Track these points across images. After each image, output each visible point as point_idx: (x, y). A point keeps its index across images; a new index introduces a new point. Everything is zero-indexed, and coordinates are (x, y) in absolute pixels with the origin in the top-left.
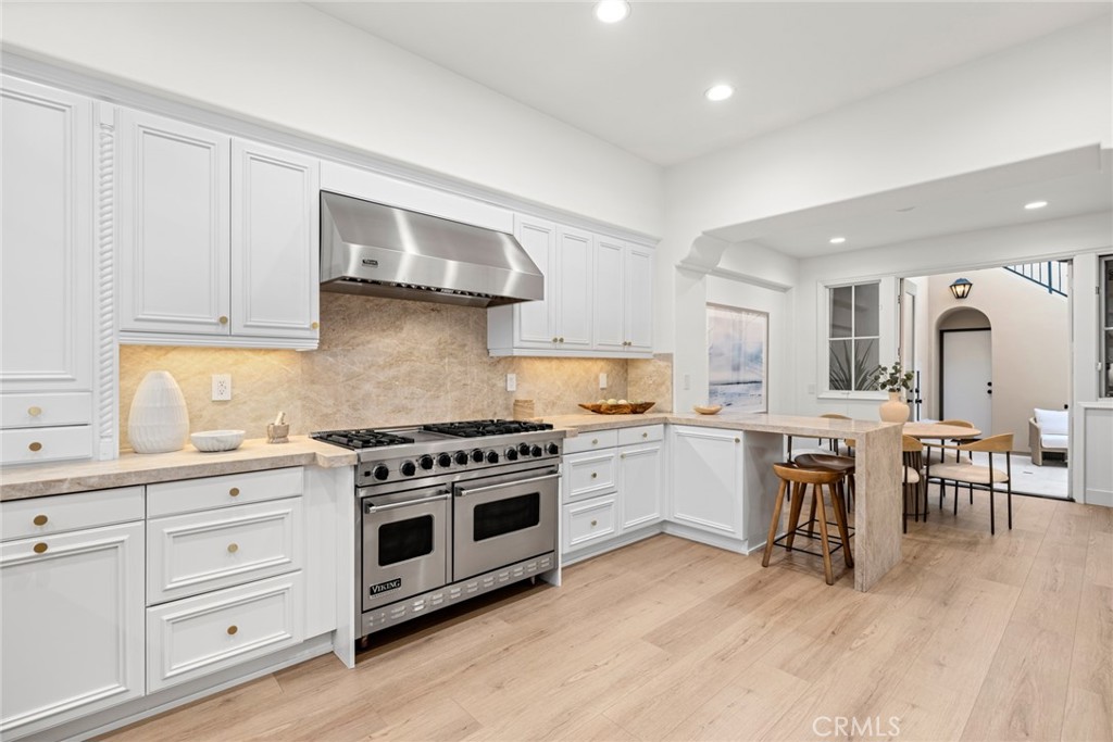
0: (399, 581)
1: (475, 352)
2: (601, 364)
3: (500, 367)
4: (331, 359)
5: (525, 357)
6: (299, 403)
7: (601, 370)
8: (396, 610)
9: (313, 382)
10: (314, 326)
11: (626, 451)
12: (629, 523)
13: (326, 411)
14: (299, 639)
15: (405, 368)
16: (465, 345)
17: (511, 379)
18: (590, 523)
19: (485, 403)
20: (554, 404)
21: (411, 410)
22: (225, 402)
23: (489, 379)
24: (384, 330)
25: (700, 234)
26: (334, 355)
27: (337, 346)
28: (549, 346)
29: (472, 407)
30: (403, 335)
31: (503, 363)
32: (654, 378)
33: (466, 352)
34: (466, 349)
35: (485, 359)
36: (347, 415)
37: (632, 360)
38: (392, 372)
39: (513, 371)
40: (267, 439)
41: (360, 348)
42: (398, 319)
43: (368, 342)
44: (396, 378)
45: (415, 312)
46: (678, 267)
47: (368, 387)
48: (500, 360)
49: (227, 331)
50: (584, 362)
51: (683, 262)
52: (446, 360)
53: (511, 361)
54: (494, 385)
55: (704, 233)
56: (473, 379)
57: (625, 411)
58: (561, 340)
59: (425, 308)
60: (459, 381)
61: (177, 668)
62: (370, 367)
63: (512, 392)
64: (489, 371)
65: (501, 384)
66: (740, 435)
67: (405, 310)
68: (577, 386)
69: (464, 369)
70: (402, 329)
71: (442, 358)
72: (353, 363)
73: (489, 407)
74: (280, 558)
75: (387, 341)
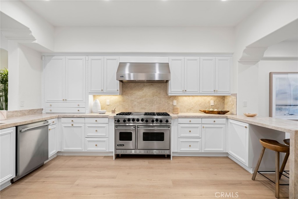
0: (124, 145)
1: (163, 95)
2: (212, 97)
3: (171, 98)
4: (127, 97)
5: (180, 96)
6: (121, 106)
7: (211, 99)
8: (128, 151)
9: (124, 102)
10: (118, 90)
11: (205, 126)
12: (206, 149)
13: (126, 108)
14: (107, 151)
15: (144, 99)
16: (160, 93)
17: (175, 102)
18: (189, 145)
19: (166, 108)
20: (190, 109)
21: (146, 109)
22: (109, 105)
23: (167, 102)
24: (139, 90)
25: (245, 48)
26: (128, 96)
27: (129, 94)
28: (181, 92)
29: (162, 109)
30: (144, 91)
31: (172, 97)
32: (231, 102)
33: (160, 95)
34: (161, 94)
35: (166, 96)
36: (131, 109)
37: (226, 96)
38: (141, 100)
39: (176, 100)
40: (111, 113)
41: (134, 94)
42: (142, 88)
43: (136, 93)
44: (142, 101)
45: (147, 86)
46: (239, 62)
47: (135, 103)
48: (171, 96)
49: (103, 92)
50: (204, 97)
51: (240, 59)
52: (155, 97)
53: (175, 97)
54: (169, 103)
55: (246, 47)
56: (162, 102)
57: (215, 113)
58: (186, 91)
59: (149, 84)
60: (159, 102)
61: (89, 149)
62: (136, 99)
63: (175, 105)
64: (168, 99)
65: (171, 103)
66: (247, 125)
67: (144, 85)
68: (200, 104)
69: (160, 99)
70: (143, 90)
71: (154, 96)
72: (132, 98)
73: (167, 109)
74: (104, 134)
75: (140, 93)
